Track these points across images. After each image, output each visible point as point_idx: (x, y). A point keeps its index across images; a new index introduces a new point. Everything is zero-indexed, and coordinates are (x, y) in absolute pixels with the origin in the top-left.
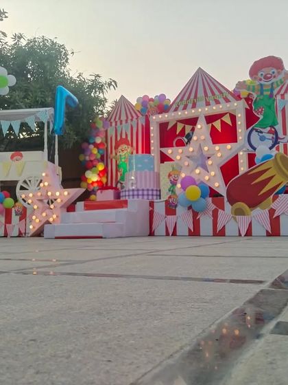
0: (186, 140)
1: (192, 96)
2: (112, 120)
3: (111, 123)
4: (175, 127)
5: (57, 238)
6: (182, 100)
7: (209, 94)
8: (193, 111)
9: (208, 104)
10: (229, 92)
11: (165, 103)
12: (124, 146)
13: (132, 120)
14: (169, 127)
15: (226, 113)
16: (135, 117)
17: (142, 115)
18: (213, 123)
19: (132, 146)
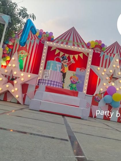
0: (62, 59)
1: (67, 39)
2: (20, 35)
3: (19, 36)
4: (55, 50)
5: (41, 111)
6: (61, 39)
7: (75, 41)
8: (65, 46)
9: (74, 45)
10: (85, 44)
11: (52, 37)
12: (24, 51)
13: (31, 39)
14: (52, 50)
15: (82, 53)
16: (34, 38)
17: (38, 39)
18: (74, 55)
19: (28, 52)
